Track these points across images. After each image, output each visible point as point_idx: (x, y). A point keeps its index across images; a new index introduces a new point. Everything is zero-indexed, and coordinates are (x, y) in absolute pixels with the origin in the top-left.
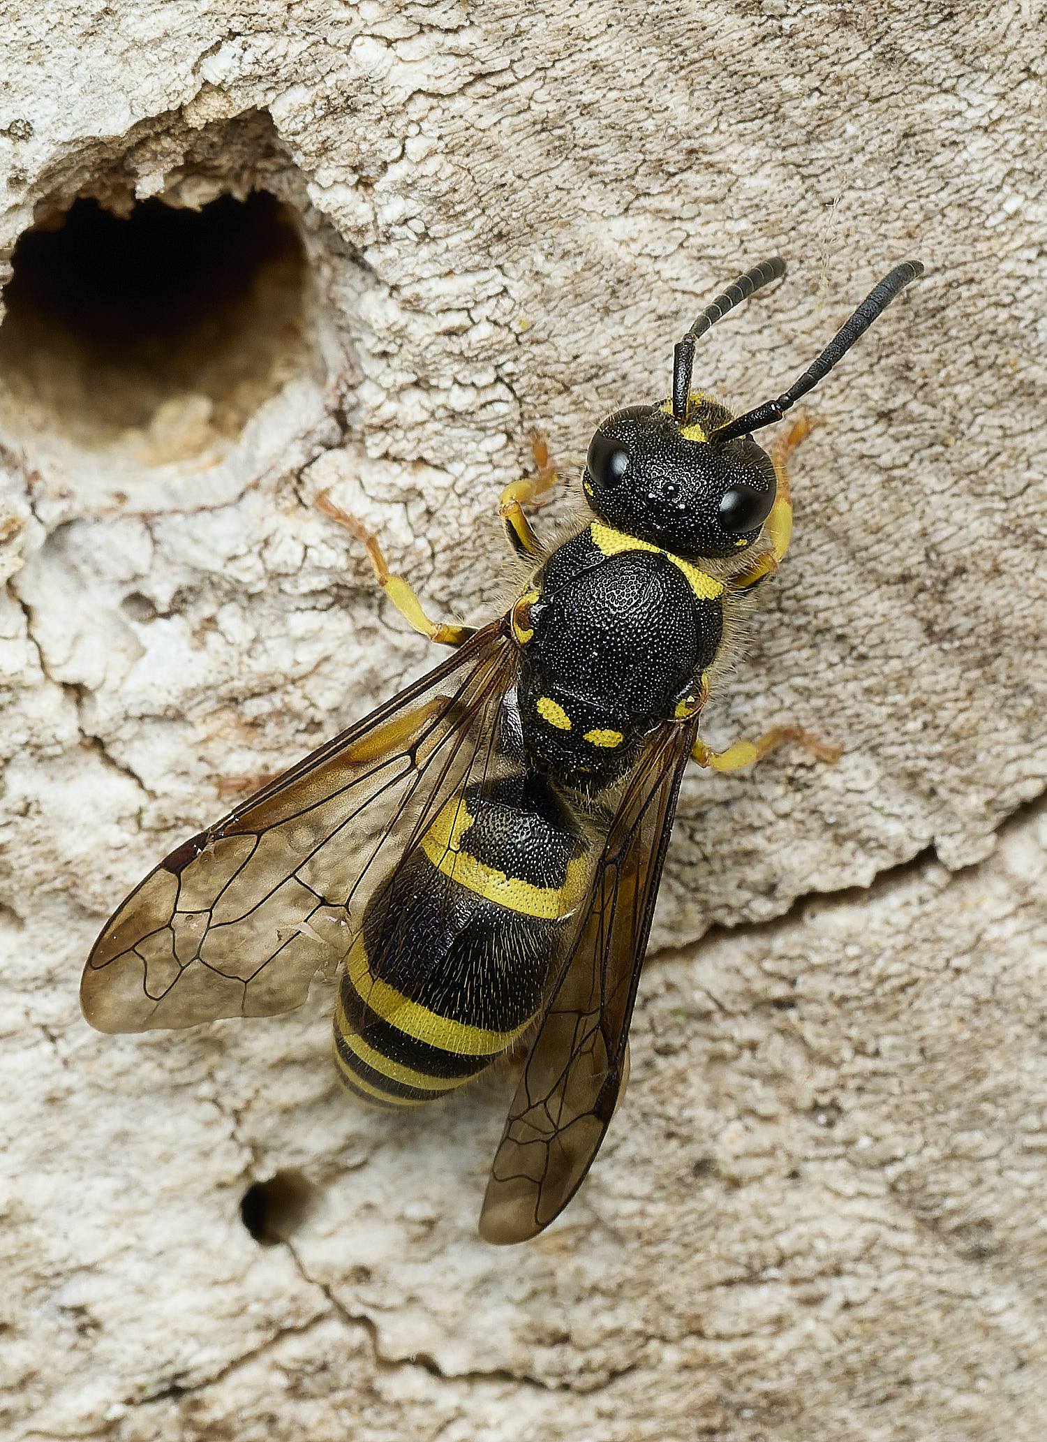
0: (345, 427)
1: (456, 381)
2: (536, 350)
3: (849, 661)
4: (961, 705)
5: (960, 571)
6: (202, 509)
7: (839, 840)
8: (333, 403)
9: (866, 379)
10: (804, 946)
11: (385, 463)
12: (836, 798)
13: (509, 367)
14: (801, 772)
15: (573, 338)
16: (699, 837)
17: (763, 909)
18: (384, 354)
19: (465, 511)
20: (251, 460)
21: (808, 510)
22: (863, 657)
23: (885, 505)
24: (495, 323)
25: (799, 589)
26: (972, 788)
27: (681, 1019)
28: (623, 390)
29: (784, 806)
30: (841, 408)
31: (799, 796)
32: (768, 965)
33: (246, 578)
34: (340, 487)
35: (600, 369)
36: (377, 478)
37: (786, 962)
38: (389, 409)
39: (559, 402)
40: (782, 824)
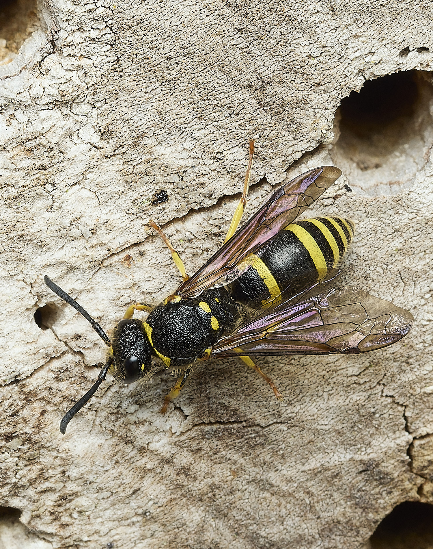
0: (54, 46)
1: (92, 28)
2: (119, 15)
3: (232, 116)
4: (272, 128)
5: (269, 82)
6: (7, 77)
7: (233, 177)
8: (50, 38)
9: (233, 18)
10: (223, 214)
11: (69, 57)
12: (231, 163)
13: (110, 22)
14: (219, 155)
15: (131, 10)
16: (184, 179)
17: (208, 203)
18: (67, 20)
19: (98, 72)
20: (23, 59)
21: (216, 65)
22: (237, 114)
23: (242, 61)
24: (104, 7)
25: (214, 92)
26: (277, 157)
27: (182, 242)
28: (150, 27)
29: (213, 167)
30: (225, 29)
31: (218, 163)
32: (211, 222)
33: (24, 100)
34: (55, 67)
35: (142, 20)
36: (67, 63)
37: (217, 220)
38: (70, 39)
39: (128, 33)
40: (213, 173)
